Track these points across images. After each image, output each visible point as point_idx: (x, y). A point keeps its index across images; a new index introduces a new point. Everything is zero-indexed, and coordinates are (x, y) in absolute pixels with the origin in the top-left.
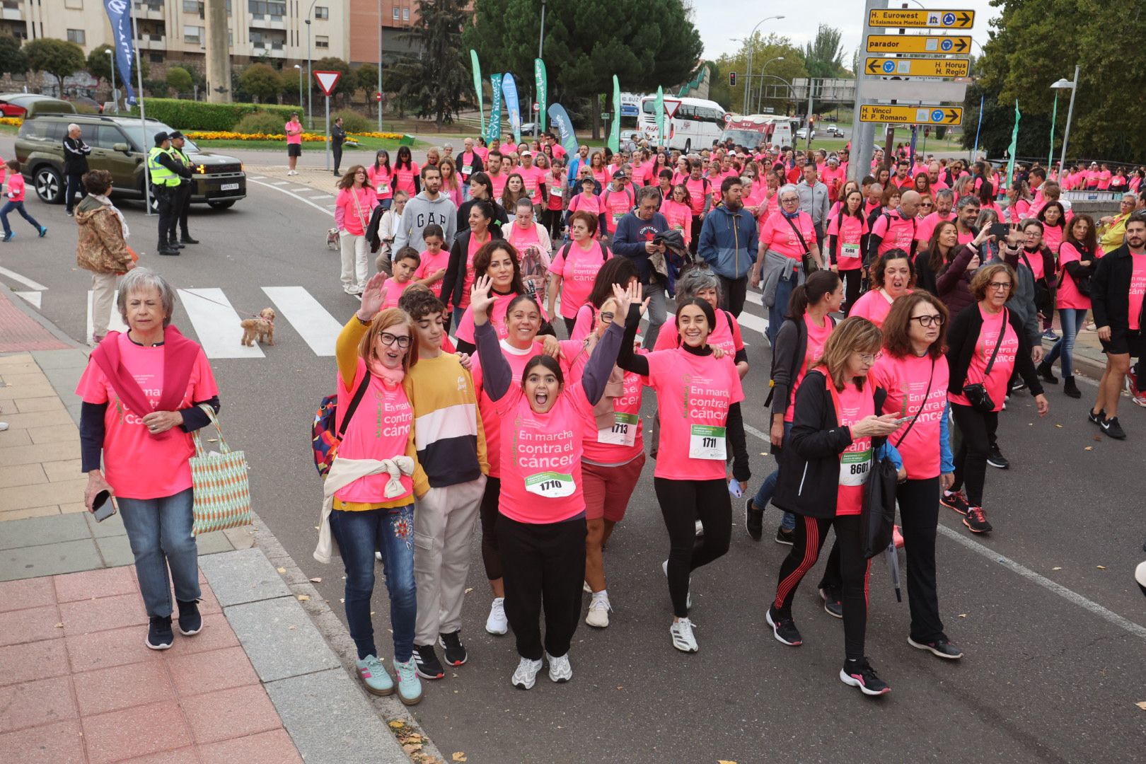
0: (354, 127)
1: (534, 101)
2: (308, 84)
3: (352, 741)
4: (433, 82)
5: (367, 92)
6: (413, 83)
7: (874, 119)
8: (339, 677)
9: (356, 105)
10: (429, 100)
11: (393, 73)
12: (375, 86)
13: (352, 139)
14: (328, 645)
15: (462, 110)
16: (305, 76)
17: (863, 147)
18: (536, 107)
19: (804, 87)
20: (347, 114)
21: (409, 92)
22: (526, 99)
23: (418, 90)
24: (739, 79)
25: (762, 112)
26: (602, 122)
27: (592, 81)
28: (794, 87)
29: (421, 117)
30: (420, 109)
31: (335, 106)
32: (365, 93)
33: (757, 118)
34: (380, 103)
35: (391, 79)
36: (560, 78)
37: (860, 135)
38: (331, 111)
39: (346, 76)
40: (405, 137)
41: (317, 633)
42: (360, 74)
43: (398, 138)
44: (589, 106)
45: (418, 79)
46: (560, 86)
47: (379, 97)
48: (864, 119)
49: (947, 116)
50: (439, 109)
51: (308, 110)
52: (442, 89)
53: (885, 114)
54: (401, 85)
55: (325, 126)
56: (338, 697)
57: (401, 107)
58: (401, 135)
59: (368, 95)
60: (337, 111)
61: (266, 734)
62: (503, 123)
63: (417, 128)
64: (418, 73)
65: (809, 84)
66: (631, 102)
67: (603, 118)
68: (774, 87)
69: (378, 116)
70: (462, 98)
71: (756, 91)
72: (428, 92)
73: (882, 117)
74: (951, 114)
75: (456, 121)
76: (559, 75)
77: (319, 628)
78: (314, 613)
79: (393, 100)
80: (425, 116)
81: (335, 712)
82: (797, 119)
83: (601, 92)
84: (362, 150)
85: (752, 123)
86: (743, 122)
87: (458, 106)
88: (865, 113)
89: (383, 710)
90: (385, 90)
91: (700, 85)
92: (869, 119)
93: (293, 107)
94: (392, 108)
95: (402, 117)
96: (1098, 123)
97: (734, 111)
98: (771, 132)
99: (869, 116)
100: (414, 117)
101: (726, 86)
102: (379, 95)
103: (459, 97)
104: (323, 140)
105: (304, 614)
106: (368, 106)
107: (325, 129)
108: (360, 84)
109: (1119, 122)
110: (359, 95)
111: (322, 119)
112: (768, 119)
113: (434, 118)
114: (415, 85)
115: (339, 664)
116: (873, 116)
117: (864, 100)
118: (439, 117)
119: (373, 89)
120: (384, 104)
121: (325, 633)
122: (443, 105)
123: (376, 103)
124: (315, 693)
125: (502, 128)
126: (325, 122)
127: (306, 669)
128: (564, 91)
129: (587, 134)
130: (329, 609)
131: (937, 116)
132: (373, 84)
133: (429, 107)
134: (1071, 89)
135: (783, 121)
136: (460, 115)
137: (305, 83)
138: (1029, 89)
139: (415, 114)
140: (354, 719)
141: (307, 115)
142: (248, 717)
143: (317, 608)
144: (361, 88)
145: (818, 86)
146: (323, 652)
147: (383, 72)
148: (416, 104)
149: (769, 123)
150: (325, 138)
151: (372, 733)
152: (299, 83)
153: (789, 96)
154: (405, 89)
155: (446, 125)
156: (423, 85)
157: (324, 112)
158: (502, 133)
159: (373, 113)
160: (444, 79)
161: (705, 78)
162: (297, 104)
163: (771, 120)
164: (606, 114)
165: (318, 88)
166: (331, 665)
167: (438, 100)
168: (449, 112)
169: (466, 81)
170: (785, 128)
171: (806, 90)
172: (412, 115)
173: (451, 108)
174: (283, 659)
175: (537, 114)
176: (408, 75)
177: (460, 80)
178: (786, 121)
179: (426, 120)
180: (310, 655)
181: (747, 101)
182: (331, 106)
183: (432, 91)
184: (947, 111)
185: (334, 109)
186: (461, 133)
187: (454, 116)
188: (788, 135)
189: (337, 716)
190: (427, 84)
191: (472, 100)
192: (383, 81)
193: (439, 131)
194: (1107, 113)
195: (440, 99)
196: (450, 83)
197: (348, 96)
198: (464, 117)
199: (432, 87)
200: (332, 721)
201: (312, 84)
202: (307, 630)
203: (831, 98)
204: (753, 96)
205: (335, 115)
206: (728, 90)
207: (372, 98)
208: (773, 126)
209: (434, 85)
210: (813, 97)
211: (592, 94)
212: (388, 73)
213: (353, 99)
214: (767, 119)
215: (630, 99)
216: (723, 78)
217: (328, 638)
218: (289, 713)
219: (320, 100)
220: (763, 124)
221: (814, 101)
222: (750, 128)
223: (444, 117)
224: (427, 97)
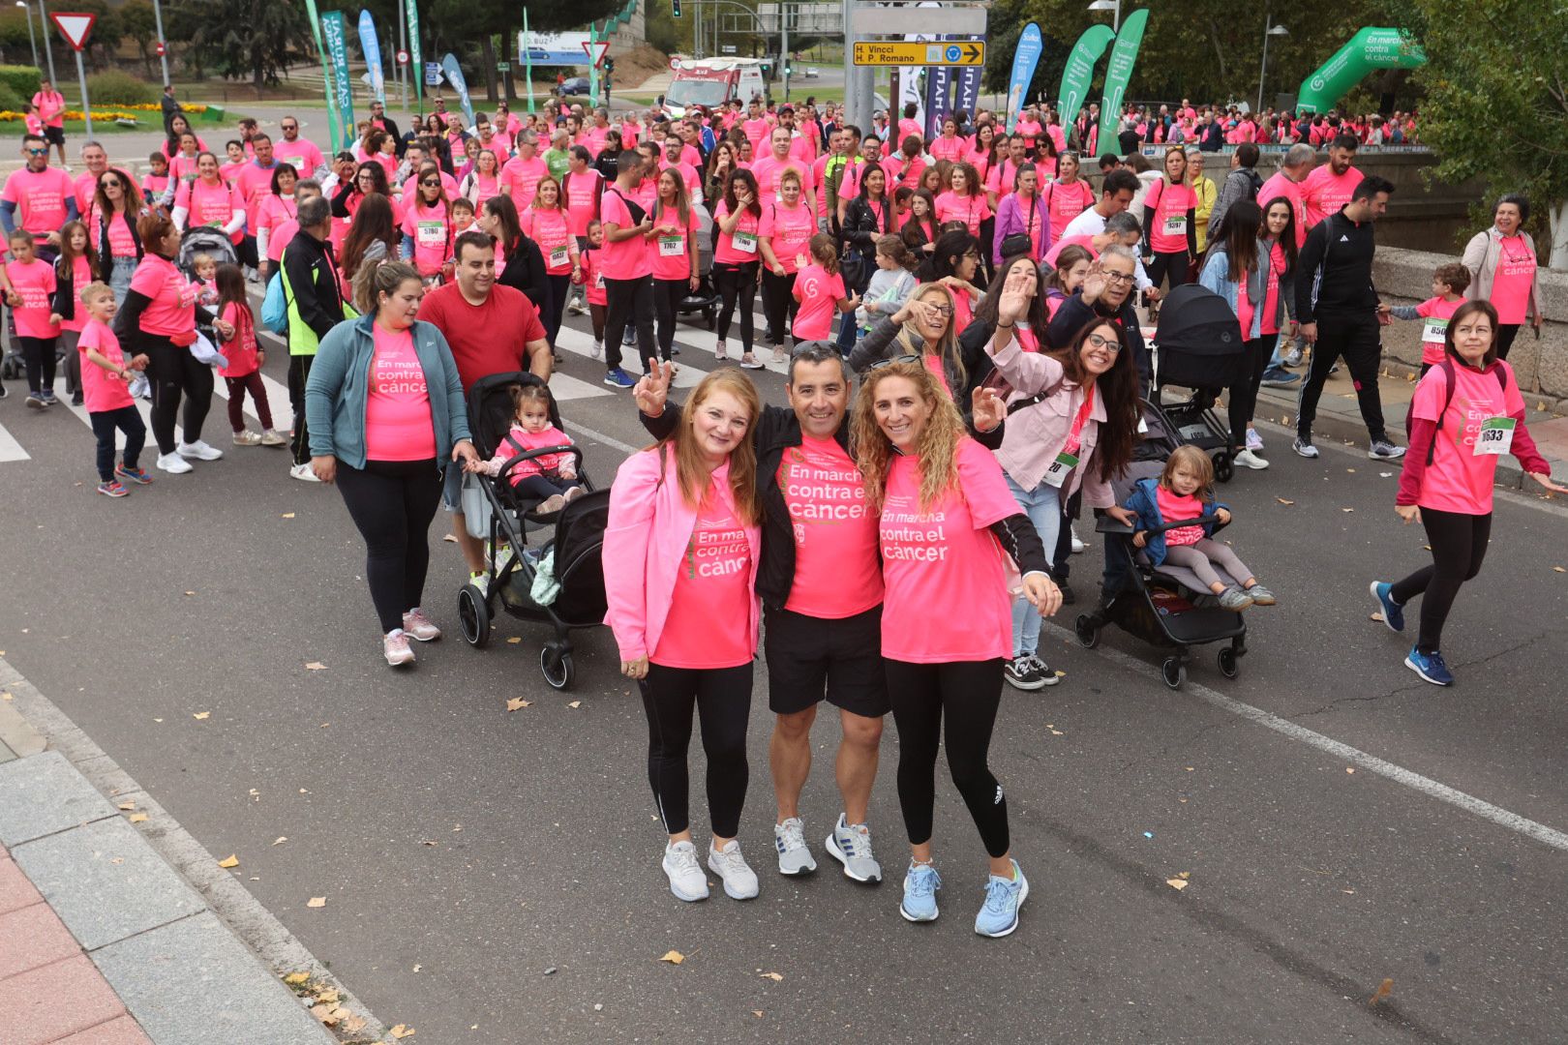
0: (127, 97)
1: (398, 50)
2: (42, 31)
3: (235, 1016)
4: (243, 25)
5: (142, 42)
6: (211, 26)
7: (872, 62)
8: (205, 926)
9: (125, 62)
10: (239, 52)
11: (178, 12)
12: (152, 33)
13: (126, 116)
14: (182, 880)
15: (291, 64)
16: (36, 18)
17: (861, 99)
18: (403, 57)
19: (774, 15)
20: (113, 76)
21: (206, 40)
22: (385, 45)
23: (220, 38)
24: (685, 7)
25: (721, 54)
26: (499, 76)
27: (479, 16)
28: (761, 16)
29: (230, 77)
30: (226, 65)
31: (93, 65)
32: (137, 44)
33: (715, 63)
34: (163, 59)
35: (176, 21)
36: (431, 14)
37: (856, 84)
38: (85, 72)
39: (105, 18)
40: (208, 108)
41: (164, 865)
42: (125, 14)
43: (198, 111)
44: (479, 53)
45: (218, 19)
46: (433, 25)
47: (160, 49)
48: (859, 62)
49: (966, 54)
50: (257, 64)
51: (47, 71)
52: (258, 35)
53: (887, 54)
54: (194, 31)
55: (81, 95)
56: (206, 955)
57: (198, 64)
58: (203, 105)
59: (144, 46)
60: (96, 72)
61: (100, 1027)
62: (354, 81)
63: (225, 94)
64: (217, 12)
65: (780, 11)
66: (538, 45)
67: (500, 69)
68: (733, 17)
69: (162, 77)
70: (290, 47)
71: (710, 23)
72: (237, 40)
73: (882, 58)
74: (971, 50)
75: (284, 82)
76: (431, 9)
77: (166, 856)
78: (154, 835)
79: (183, 53)
80: (236, 76)
81: (205, 978)
82: (769, 61)
83: (493, 32)
84: (146, 131)
85: (708, 69)
86: (696, 69)
87: (284, 60)
88: (859, 54)
89: (276, 962)
90: (168, 38)
91: (633, 17)
92: (866, 62)
93: (23, 69)
94: (183, 66)
95: (200, 78)
96: (1146, 54)
97: (683, 51)
98: (735, 79)
99: (865, 57)
100: (219, 78)
101: (668, 17)
102: (160, 46)
103: (284, 46)
104: (79, 119)
105: (139, 840)
106: (144, 64)
107: (81, 100)
108: (128, 30)
109: (1170, 51)
110: (129, 47)
111: (73, 85)
112: (731, 63)
113: (250, 78)
114: (215, 30)
115: (203, 905)
116: (871, 57)
117: (857, 36)
118: (258, 76)
119: (150, 38)
120: (170, 61)
121: (175, 861)
122: (263, 59)
123: (157, 58)
124: (170, 955)
125: (355, 90)
126: (79, 89)
127: (154, 921)
128: (441, 33)
129: (480, 93)
130: (178, 825)
131: (953, 54)
132: (149, 29)
133: (240, 61)
134: (1112, 12)
135: (751, 66)
136: (290, 73)
137: (38, 30)
138: (1059, 12)
139: (221, 74)
140: (234, 984)
141: (48, 80)
142: (69, 1007)
143: (159, 826)
144: (130, 35)
145: (792, 14)
146: (176, 893)
147: (162, 11)
148: (219, 57)
149: (732, 69)
150: (83, 115)
151: (264, 1000)
152: (28, 30)
153: (755, 28)
154: (199, 35)
155: (271, 89)
156: (228, 29)
157: (75, 75)
158: (355, 97)
159: (154, 73)
160: (259, 21)
161: (638, 7)
162: (29, 63)
163: (735, 64)
164: (504, 64)
165: (59, 37)
166: (191, 909)
167: (253, 51)
168: (272, 68)
169: (292, 22)
170: (755, 75)
171: (777, 22)
172: (217, 74)
173: (274, 62)
174: (114, 912)
175: (404, 69)
176: (202, 14)
177: (284, 21)
178: (754, 65)
179: (239, 81)
180: (156, 901)
181: (699, 38)
182: (85, 65)
183: (242, 37)
184: (964, 47)
185: (90, 69)
186: (294, 99)
187: (280, 74)
188: (759, 85)
189: (209, 983)
190: (234, 29)
191: (305, 50)
192: (163, 23)
193: (260, 98)
194: (1155, 39)
195: (256, 51)
196: (269, 25)
197: (110, 49)
198: (296, 74)
199: (241, 32)
200: (202, 992)
201: (50, 32)
202: (148, 864)
203: (810, 30)
204: (706, 30)
205: (93, 78)
206: (672, 23)
207: (150, 50)
208: (738, 72)
209: (245, 29)
210: (788, 29)
211: (483, 36)
212: (170, 12)
213: (118, 52)
214: (729, 64)
215: (536, 41)
216: (662, 7)
217: (181, 868)
218: (134, 989)
219: (65, 56)
220: (724, 71)
221: (789, 34)
222: (706, 76)
223: (265, 76)
224: (235, 47)
